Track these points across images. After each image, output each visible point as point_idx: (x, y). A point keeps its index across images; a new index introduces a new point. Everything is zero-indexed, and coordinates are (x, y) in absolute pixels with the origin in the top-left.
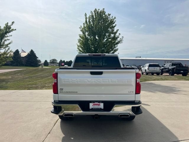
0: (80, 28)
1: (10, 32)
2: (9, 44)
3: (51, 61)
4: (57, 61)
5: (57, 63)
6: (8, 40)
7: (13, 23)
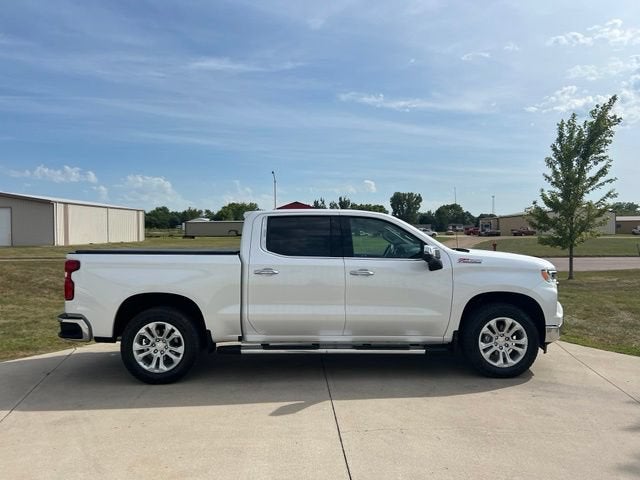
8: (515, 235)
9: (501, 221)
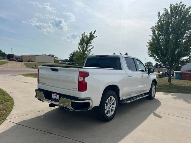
0: (152, 28)
1: (92, 39)
2: (92, 49)
3: (146, 63)
4: (152, 64)
5: (153, 66)
6: (91, 45)
7: (95, 31)
8: (28, 61)
9: (23, 57)
